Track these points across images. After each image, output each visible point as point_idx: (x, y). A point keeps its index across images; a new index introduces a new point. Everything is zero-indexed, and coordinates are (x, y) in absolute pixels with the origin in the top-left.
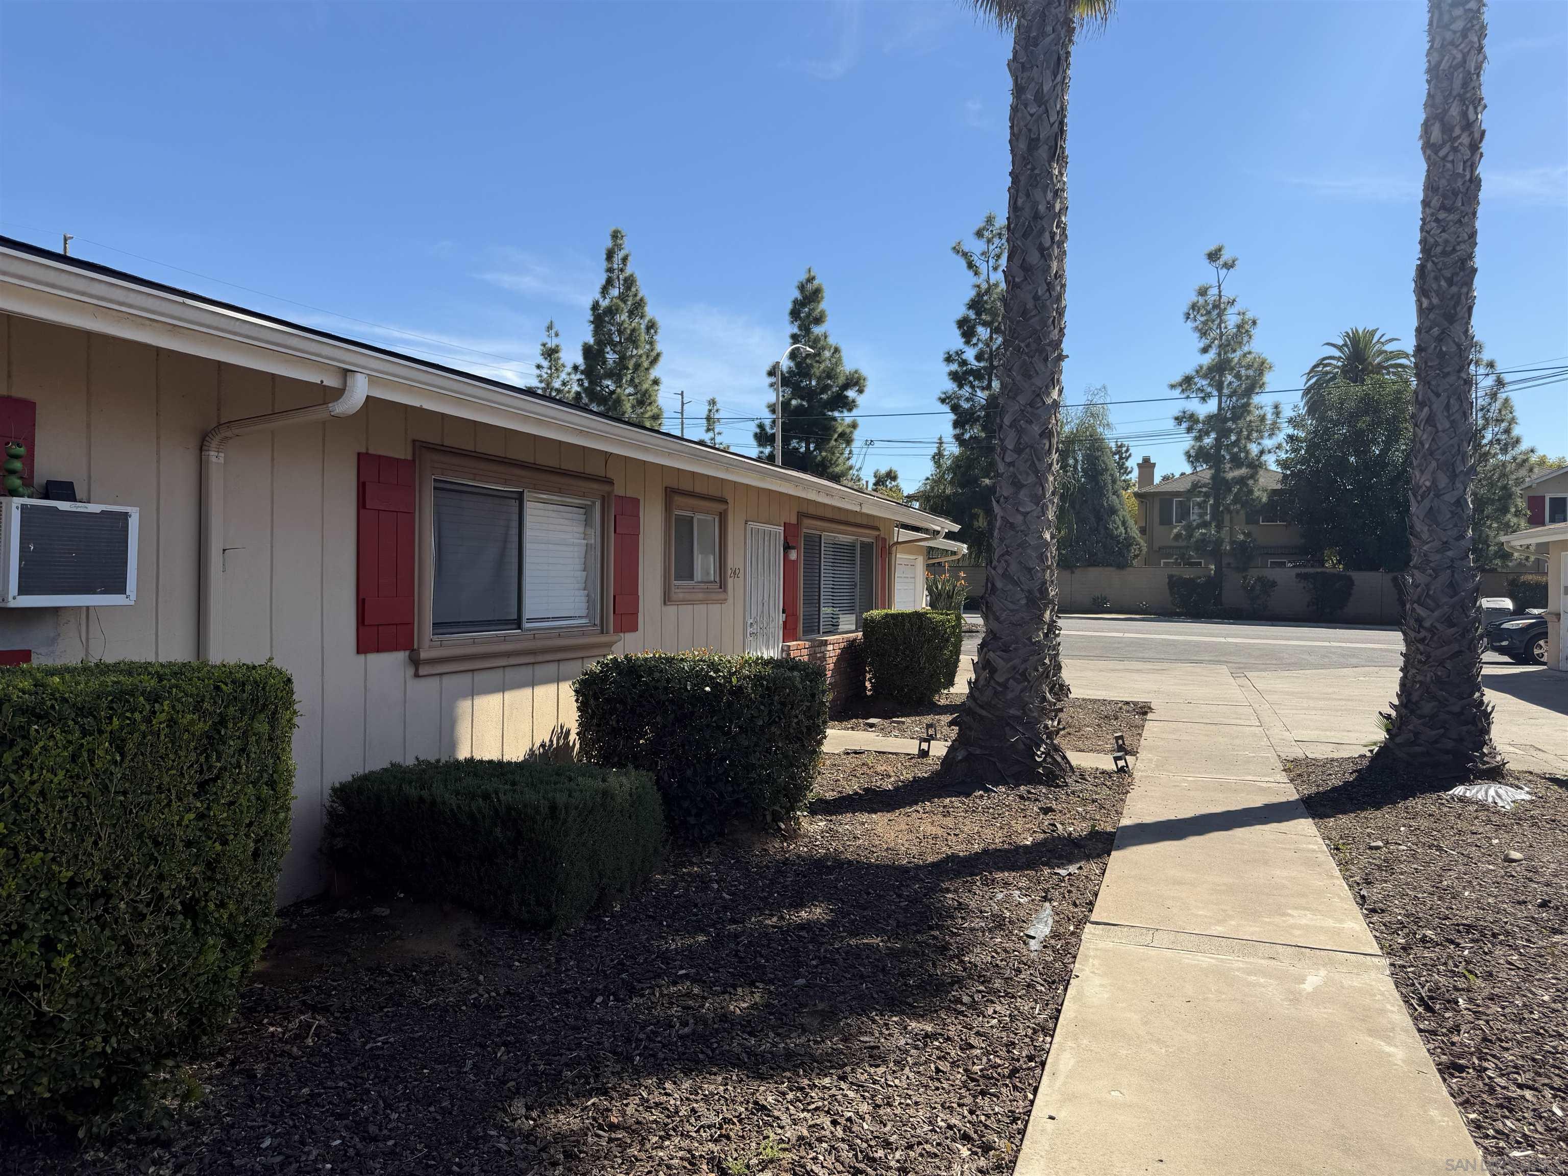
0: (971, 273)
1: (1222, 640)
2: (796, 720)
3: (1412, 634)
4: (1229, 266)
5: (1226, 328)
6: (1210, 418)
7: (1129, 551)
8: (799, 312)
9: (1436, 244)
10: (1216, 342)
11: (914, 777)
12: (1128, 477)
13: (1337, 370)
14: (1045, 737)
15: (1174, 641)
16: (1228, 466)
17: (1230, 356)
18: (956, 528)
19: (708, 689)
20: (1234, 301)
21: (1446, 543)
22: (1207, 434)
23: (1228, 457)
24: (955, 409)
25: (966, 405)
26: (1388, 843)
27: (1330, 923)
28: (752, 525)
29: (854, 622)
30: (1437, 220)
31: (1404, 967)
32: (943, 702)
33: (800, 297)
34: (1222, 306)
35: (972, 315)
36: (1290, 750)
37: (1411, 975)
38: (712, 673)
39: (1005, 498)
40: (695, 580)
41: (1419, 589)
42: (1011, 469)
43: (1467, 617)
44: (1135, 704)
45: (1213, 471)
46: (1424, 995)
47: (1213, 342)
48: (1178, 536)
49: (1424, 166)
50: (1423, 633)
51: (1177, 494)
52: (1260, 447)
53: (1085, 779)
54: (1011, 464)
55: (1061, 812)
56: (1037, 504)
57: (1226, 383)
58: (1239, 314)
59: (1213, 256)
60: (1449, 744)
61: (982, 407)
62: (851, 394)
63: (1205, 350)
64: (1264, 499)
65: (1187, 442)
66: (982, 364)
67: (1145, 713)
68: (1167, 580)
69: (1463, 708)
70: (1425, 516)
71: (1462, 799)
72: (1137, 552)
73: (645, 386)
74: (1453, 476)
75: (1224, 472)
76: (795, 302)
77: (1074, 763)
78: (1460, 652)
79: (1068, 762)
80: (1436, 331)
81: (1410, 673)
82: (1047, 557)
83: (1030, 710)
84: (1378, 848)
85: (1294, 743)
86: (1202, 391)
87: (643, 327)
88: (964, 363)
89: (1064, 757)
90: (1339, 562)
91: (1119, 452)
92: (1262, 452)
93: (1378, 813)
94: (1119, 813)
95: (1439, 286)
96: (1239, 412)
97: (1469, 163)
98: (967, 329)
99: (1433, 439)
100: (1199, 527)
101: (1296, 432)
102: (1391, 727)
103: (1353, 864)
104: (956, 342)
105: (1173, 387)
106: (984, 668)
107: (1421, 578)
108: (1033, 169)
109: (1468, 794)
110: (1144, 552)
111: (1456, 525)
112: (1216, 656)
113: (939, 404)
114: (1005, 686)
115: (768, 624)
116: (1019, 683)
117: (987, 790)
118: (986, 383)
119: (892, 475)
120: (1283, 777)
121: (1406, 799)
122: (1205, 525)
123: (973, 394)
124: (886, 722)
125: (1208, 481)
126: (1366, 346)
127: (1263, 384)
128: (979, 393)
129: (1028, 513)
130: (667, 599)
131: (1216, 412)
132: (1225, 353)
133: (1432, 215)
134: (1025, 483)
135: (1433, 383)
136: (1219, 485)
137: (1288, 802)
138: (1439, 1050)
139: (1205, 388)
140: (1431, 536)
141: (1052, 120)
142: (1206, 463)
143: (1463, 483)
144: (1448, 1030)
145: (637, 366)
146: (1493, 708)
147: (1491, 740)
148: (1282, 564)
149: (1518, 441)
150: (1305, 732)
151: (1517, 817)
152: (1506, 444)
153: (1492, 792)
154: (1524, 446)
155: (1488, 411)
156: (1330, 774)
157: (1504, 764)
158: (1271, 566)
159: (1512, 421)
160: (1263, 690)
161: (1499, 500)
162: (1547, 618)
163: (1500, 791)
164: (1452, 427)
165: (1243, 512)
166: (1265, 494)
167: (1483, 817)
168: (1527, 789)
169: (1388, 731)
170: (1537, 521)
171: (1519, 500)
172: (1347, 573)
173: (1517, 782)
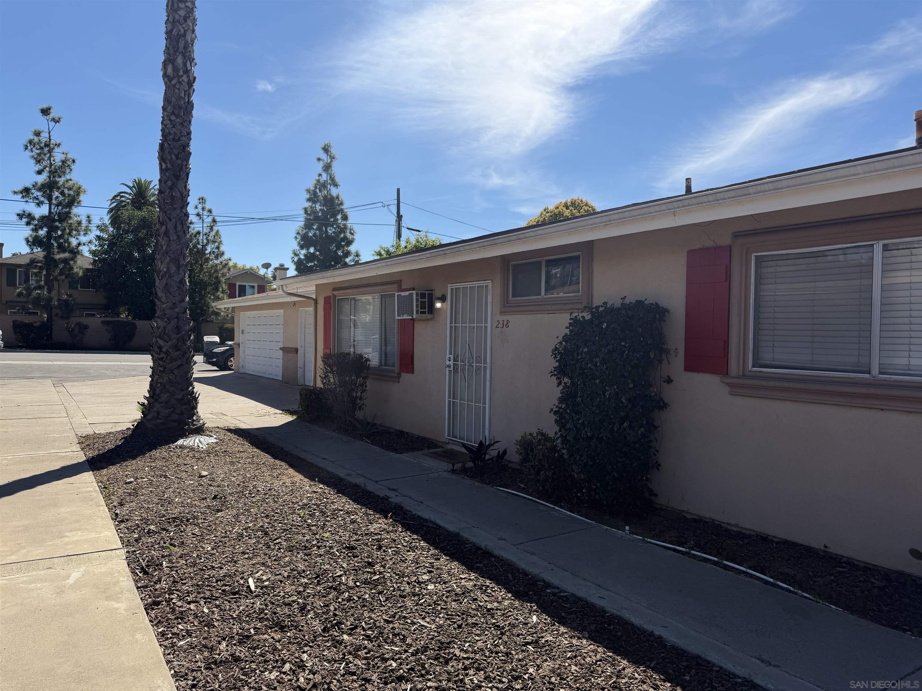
1: (49, 363)
3: (156, 355)
4: (56, 121)
5: (54, 161)
6: (43, 218)
9: (170, 134)
10: (47, 168)
13: (128, 201)
16: (56, 250)
17: (57, 179)
20: (60, 144)
21: (174, 304)
22: (41, 228)
23: (56, 245)
26: (137, 478)
27: (93, 535)
30: (170, 120)
31: (135, 551)
34: (51, 145)
36: (85, 430)
37: (138, 555)
41: (160, 330)
43: (186, 345)
45: (45, 253)
46: (144, 565)
47: (45, 168)
48: (21, 294)
49: (164, 88)
50: (162, 355)
51: (20, 266)
52: (78, 241)
57: (54, 197)
58: (63, 153)
59: (45, 112)
60: (175, 417)
63: (39, 172)
64: (81, 274)
65: (27, 232)
68: (12, 323)
69: (183, 396)
70: (164, 288)
71: (182, 447)
74: (178, 267)
75: (53, 254)
78: (181, 365)
80: (169, 183)
81: (155, 378)
84: (131, 482)
85: (89, 425)
86: (37, 199)
90: (129, 314)
92: (79, 244)
93: (134, 462)
95: (171, 158)
96: (65, 217)
97: (187, 93)
99: (168, 245)
100: (36, 289)
101: (102, 234)
102: (144, 410)
103: (113, 495)
105: (16, 193)
107: (161, 323)
109: (184, 444)
111: (180, 294)
112: (44, 374)
120: (77, 448)
121: (150, 450)
122: (40, 288)
125: (41, 259)
126: (146, 189)
127: (80, 201)
131: (47, 214)
132: (54, 177)
133: (168, 116)
135: (168, 212)
136: (50, 262)
137: (78, 463)
138: (148, 596)
139: (39, 197)
140: (166, 299)
142: (40, 247)
143: (183, 270)
144: (154, 583)
146: (199, 394)
147: (197, 412)
148: (93, 315)
149: (223, 254)
150: (96, 418)
151: (208, 453)
152: (217, 255)
153: (197, 441)
154: (226, 257)
155: (209, 236)
156: (108, 442)
157: (204, 424)
158: (86, 316)
159: (220, 243)
160: (73, 394)
161: (214, 284)
162: (234, 346)
163: (201, 439)
164: (178, 239)
165: (66, 281)
166: (81, 271)
167: (191, 454)
168: (215, 436)
169: (143, 412)
170: (232, 296)
171: (224, 285)
172: (134, 321)
173: (210, 434)
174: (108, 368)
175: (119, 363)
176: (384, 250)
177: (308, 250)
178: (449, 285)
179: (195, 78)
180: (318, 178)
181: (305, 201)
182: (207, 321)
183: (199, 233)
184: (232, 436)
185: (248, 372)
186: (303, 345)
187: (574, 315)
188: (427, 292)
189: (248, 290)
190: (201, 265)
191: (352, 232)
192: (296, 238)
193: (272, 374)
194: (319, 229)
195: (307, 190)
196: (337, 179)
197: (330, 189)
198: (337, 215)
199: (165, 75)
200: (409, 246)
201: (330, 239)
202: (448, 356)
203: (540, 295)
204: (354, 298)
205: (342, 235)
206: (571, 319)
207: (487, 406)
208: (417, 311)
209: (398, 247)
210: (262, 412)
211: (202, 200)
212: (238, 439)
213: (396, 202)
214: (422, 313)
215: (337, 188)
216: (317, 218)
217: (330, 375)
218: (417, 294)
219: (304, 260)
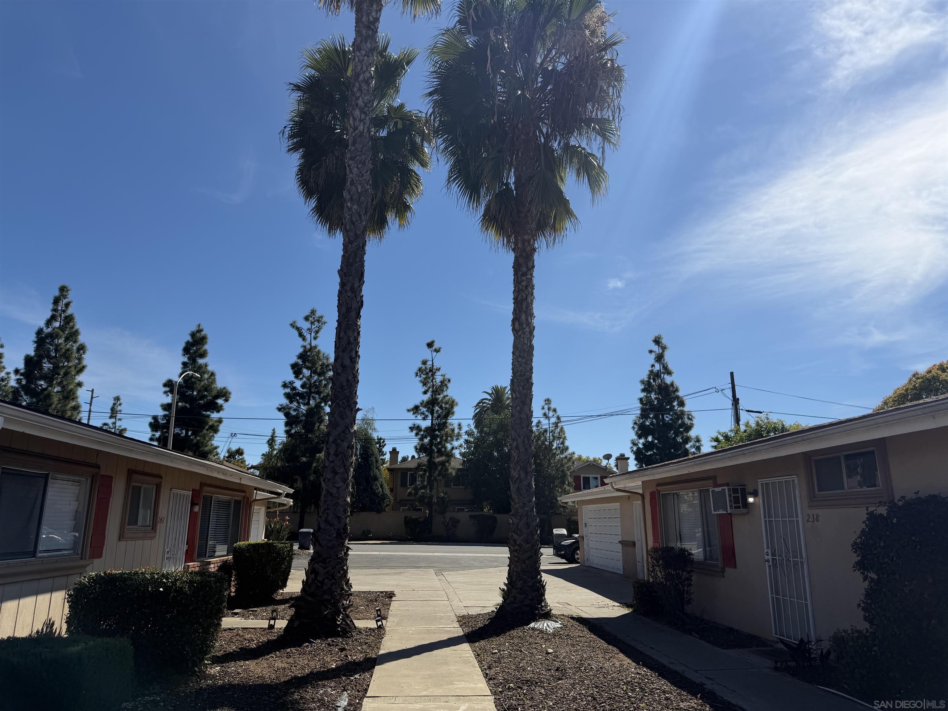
0: (301, 339)
1: (432, 554)
2: (210, 606)
3: (512, 548)
4: (437, 351)
5: (435, 382)
6: (427, 429)
7: (384, 502)
8: (189, 350)
9: (518, 371)
10: (431, 389)
11: (268, 640)
12: (384, 457)
13: (489, 406)
14: (342, 610)
15: (406, 555)
16: (436, 455)
17: (438, 397)
18: (291, 491)
19: (161, 589)
20: (440, 369)
21: (524, 504)
22: (426, 437)
23: (436, 450)
24: (287, 415)
25: (294, 413)
26: (500, 651)
28: (175, 491)
29: (226, 549)
30: (518, 361)
31: (500, 699)
32: (279, 598)
33: (191, 340)
34: (434, 370)
35: (300, 362)
36: (462, 611)
37: (502, 702)
38: (164, 580)
39: (328, 479)
40: (138, 524)
41: (514, 525)
42: (332, 464)
43: (534, 539)
44: (386, 592)
45: (428, 458)
46: (506, 708)
47: (429, 389)
48: (410, 494)
49: (512, 338)
50: (517, 547)
51: (410, 469)
52: (452, 446)
53: (361, 633)
54: (332, 462)
55: (349, 650)
56: (344, 483)
57: (435, 411)
58: (442, 376)
59: (430, 345)
60: (528, 602)
61: (304, 415)
62: (220, 401)
63: (425, 393)
64: (454, 474)
65: (416, 441)
66: (305, 390)
67: (391, 597)
68: (404, 519)
69: (533, 584)
70: (516, 491)
71: (533, 629)
72: (388, 503)
73: (71, 387)
74: (527, 473)
75: (434, 458)
76: (188, 343)
77: (356, 625)
78: (531, 556)
79: (353, 624)
80: (518, 408)
81: (512, 567)
82: (348, 510)
83: (335, 596)
84: (496, 653)
85: (463, 608)
86: (424, 414)
87: (75, 348)
88: (294, 389)
89: (352, 621)
90: (490, 509)
91: (379, 443)
92: (453, 448)
93: (498, 638)
94: (378, 648)
95: (519, 389)
96: (443, 426)
97: (529, 339)
98: (297, 369)
99: (518, 456)
100: (421, 488)
101: (469, 438)
102: (504, 595)
103: (484, 661)
104: (290, 376)
105: (409, 411)
106: (311, 573)
107: (515, 520)
108: (348, 321)
109: (536, 627)
110: (392, 503)
111: (528, 496)
112: (428, 564)
113: (277, 411)
114: (322, 582)
115: (177, 552)
116: (330, 581)
117: (311, 642)
118: (307, 401)
119: (240, 452)
120: (457, 625)
121: (510, 631)
122: (424, 487)
123: (299, 407)
124: (245, 612)
125: (426, 463)
126: (502, 394)
127: (454, 412)
128: (302, 407)
129: (339, 488)
130: (121, 537)
131: (430, 426)
132: (435, 395)
133: (516, 359)
134: (339, 472)
135: (518, 431)
136: (431, 464)
137: (459, 637)
139: (425, 412)
140: (518, 500)
141: (358, 300)
142: (425, 453)
143: (530, 476)
145: (66, 374)
146: (546, 583)
147: (545, 599)
148: (462, 510)
149: (567, 448)
150: (469, 602)
151: (554, 635)
152: (562, 450)
153: (545, 625)
154: (570, 451)
155: (554, 433)
156: (478, 621)
157: (551, 610)
158: (457, 512)
159: (565, 438)
160: (450, 582)
161: (561, 477)
162: (579, 539)
163: (549, 624)
164: (525, 451)
165: (443, 481)
166: (454, 471)
167: (540, 636)
168: (560, 622)
169: (503, 598)
170: (578, 488)
171: (570, 478)
172: (496, 515)
173: (556, 619)
174: (475, 559)
175: (483, 555)
176: (723, 436)
177: (646, 438)
178: (759, 480)
179: (534, 327)
180: (651, 369)
181: (639, 391)
182: (556, 514)
183: (546, 431)
184: (574, 622)
185: (592, 565)
186: (640, 539)
187: (871, 509)
188: (739, 487)
189: (592, 482)
190: (549, 460)
191: (690, 417)
192: (633, 428)
193: (614, 568)
194: (656, 417)
195: (641, 381)
196: (671, 367)
197: (663, 378)
198: (673, 402)
199: (514, 330)
200: (749, 430)
201: (668, 426)
202: (766, 551)
203: (844, 489)
204: (676, 493)
205: (680, 422)
206: (867, 514)
207: (809, 603)
208: (731, 506)
209: (737, 431)
210: (601, 604)
211: (548, 401)
212: (579, 626)
213: (730, 386)
214: (736, 507)
215: (671, 376)
216: (653, 408)
217: (657, 569)
218: (729, 490)
219: (642, 449)
